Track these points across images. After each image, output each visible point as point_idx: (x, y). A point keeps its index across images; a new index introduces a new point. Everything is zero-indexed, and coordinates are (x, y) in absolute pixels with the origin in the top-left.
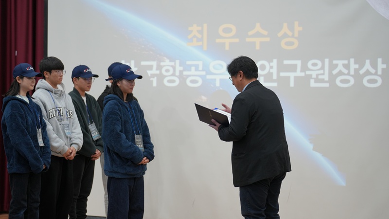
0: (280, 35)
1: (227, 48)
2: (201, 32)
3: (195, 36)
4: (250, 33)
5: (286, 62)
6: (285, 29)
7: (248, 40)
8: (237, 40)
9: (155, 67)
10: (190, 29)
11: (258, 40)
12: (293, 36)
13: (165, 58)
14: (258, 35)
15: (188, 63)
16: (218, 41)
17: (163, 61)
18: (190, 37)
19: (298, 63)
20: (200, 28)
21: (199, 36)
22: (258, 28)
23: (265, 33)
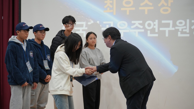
0: (159, 5)
1: (128, 13)
2: (112, 4)
3: (108, 7)
4: (142, 4)
5: (163, 22)
6: (163, 2)
7: (140, 8)
8: (134, 9)
9: (84, 25)
10: (106, 2)
11: (146, 9)
12: (167, 6)
13: (91, 20)
14: (147, 5)
15: (104, 23)
16: (122, 9)
17: (90, 22)
18: (105, 7)
19: (171, 22)
20: (111, 2)
21: (111, 6)
22: (146, 1)
23: (151, 4)
